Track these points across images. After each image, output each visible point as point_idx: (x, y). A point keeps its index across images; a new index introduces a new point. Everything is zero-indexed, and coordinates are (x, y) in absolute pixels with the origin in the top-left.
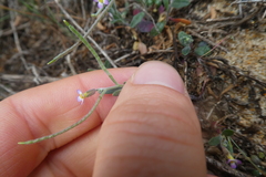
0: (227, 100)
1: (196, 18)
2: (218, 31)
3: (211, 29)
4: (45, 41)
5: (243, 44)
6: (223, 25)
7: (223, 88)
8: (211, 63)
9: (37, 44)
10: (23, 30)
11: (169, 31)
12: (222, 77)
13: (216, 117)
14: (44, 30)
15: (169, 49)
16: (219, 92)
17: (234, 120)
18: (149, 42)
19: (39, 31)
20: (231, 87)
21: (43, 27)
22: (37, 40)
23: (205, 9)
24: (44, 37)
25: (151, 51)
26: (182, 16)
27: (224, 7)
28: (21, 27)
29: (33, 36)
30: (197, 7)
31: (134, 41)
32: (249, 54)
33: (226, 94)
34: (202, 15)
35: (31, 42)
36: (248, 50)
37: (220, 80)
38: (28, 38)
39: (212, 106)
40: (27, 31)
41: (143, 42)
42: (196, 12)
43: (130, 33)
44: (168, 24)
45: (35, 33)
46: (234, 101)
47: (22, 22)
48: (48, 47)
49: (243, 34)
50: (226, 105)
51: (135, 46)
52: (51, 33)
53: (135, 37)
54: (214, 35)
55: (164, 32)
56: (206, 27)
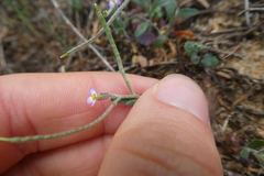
0: (241, 111)
1: (197, 32)
2: (224, 42)
3: (216, 41)
4: (33, 56)
5: (249, 55)
6: (229, 36)
7: (235, 99)
8: (220, 73)
9: (24, 58)
10: (9, 43)
11: (170, 44)
12: (232, 87)
13: (230, 129)
14: (32, 44)
15: (172, 61)
16: (230, 103)
17: (252, 132)
18: (149, 55)
19: (26, 44)
20: (245, 97)
21: (32, 40)
22: (24, 53)
23: (206, 23)
24: (33, 51)
25: (152, 63)
26: (183, 29)
27: (226, 21)
28: (8, 40)
29: (20, 50)
30: (198, 21)
31: (133, 54)
32: (257, 64)
33: (239, 104)
34: (204, 28)
35: (17, 56)
36: (256, 61)
37: (229, 91)
38: (14, 51)
39: (225, 118)
40: (14, 45)
41: (144, 55)
42: (197, 26)
43: (129, 47)
44: (169, 37)
45: (23, 46)
46: (249, 112)
47: (8, 35)
48: (36, 61)
49: (249, 44)
50: (240, 115)
51: (134, 59)
52: (41, 47)
53: (135, 50)
54: (220, 46)
55: (167, 47)
56: (210, 39)
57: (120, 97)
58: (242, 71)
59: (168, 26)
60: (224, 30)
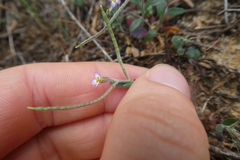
0: (218, 95)
1: (183, 28)
2: (206, 37)
3: (199, 36)
4: (39, 46)
5: (227, 48)
6: (210, 32)
7: (213, 86)
8: (202, 64)
9: (32, 48)
10: (18, 35)
11: (159, 37)
12: (211, 75)
13: (208, 111)
14: (39, 36)
15: (161, 52)
16: (209, 88)
17: (226, 113)
18: (141, 46)
19: (34, 36)
20: (222, 83)
21: (38, 32)
22: (31, 44)
23: (191, 20)
24: (39, 41)
25: (143, 54)
26: (171, 25)
27: (209, 19)
28: (17, 31)
29: (28, 40)
30: (184, 18)
31: (127, 46)
32: (233, 56)
33: (216, 90)
34: (189, 25)
35: (25, 46)
36: (232, 54)
37: (209, 79)
38: (22, 42)
39: (204, 101)
40: (22, 36)
41: (136, 47)
42: (183, 23)
43: (124, 40)
44: (159, 32)
45: (30, 37)
46: (225, 97)
47: (18, 27)
48: (41, 50)
49: (227, 39)
50: (217, 99)
51: (128, 50)
52: (46, 38)
53: (128, 42)
54: (202, 40)
55: (156, 40)
56: (194, 34)
57: (117, 81)
58: (220, 62)
59: (158, 22)
60: (206, 27)
